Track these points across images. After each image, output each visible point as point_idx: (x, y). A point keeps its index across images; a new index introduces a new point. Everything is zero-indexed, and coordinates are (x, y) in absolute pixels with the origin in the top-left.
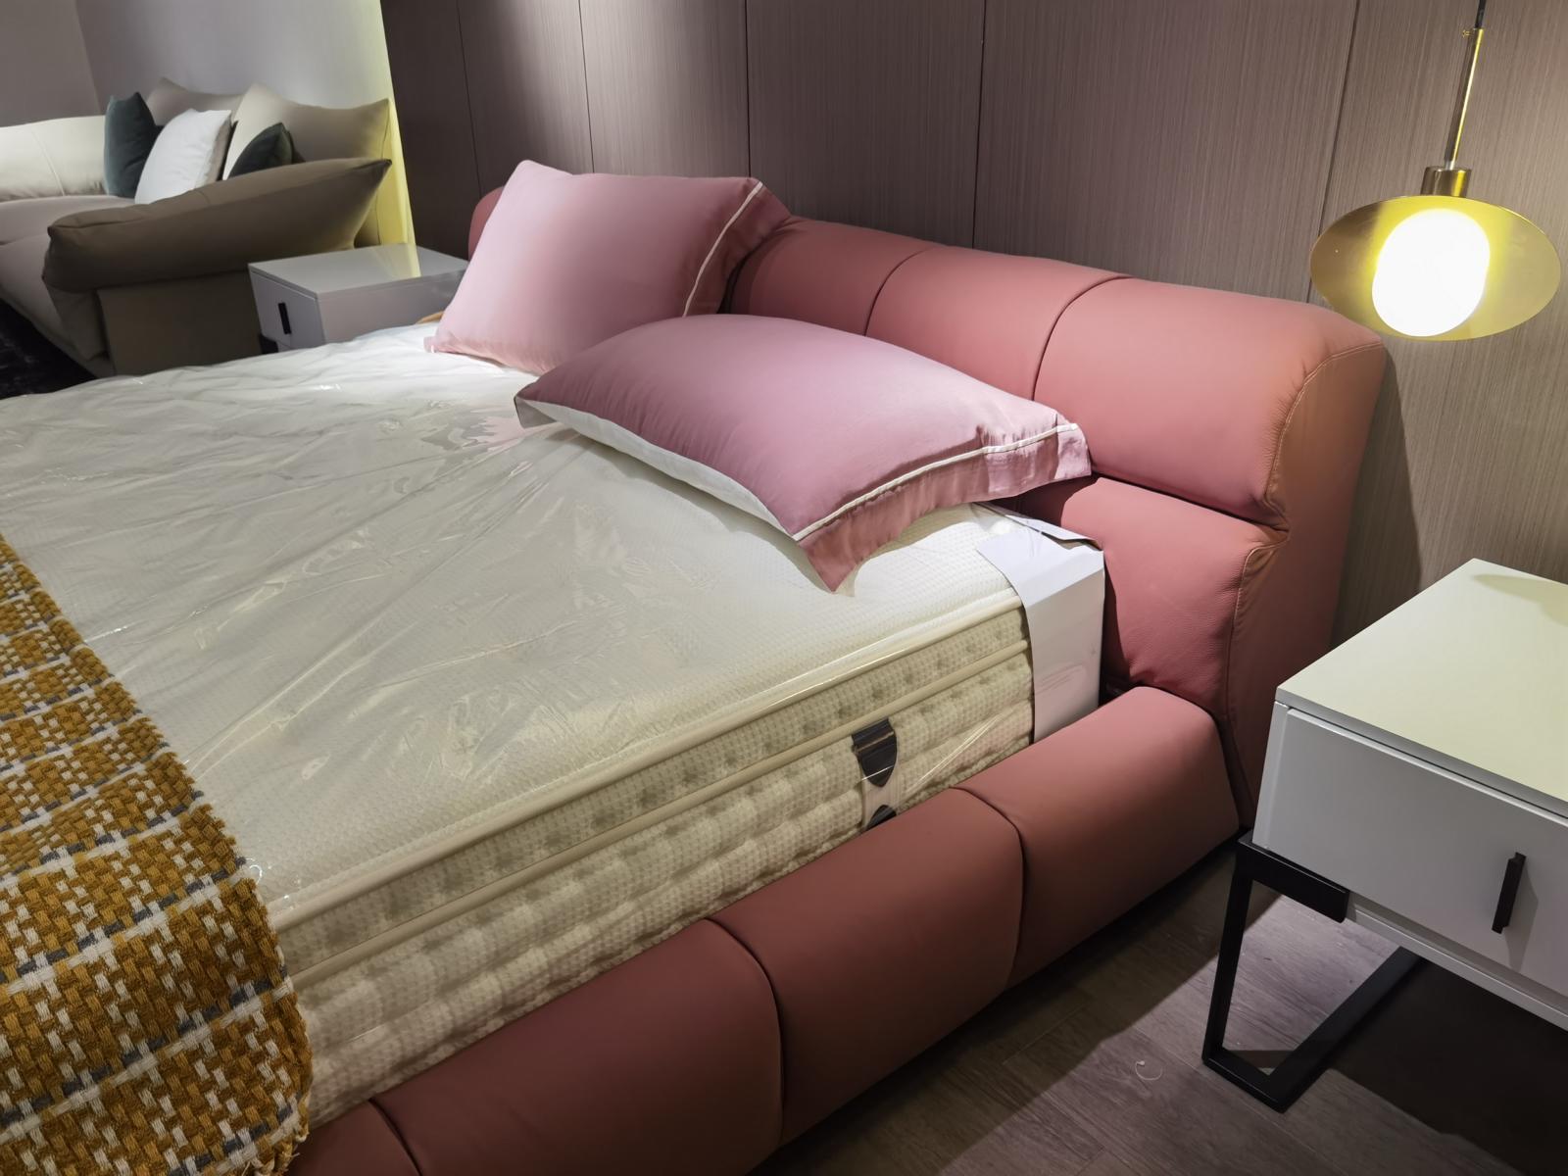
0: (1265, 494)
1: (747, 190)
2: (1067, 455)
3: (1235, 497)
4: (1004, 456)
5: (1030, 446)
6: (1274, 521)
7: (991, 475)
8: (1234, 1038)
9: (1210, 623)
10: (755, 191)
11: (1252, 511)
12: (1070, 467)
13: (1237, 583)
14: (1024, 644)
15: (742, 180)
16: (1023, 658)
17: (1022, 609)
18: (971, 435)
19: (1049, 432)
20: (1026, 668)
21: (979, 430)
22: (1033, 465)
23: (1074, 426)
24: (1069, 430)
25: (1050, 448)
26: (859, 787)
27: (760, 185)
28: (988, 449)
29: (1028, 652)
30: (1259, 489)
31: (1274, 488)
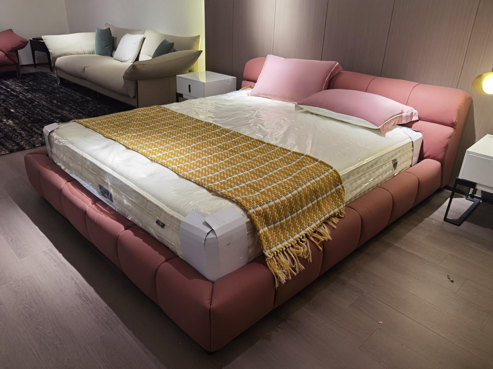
0: (455, 122)
1: (335, 64)
2: (414, 116)
3: (449, 122)
4: (405, 116)
5: (409, 114)
6: (455, 127)
7: (403, 119)
8: (448, 217)
9: (444, 145)
10: (337, 64)
11: (452, 125)
12: (415, 118)
13: (450, 138)
14: (412, 148)
15: (334, 62)
16: (412, 151)
17: (413, 142)
18: (401, 112)
19: (411, 112)
20: (412, 153)
21: (402, 111)
22: (409, 118)
23: (416, 111)
24: (415, 111)
25: (412, 115)
26: (392, 170)
27: (338, 63)
28: (403, 114)
29: (413, 150)
30: (454, 121)
31: (457, 121)
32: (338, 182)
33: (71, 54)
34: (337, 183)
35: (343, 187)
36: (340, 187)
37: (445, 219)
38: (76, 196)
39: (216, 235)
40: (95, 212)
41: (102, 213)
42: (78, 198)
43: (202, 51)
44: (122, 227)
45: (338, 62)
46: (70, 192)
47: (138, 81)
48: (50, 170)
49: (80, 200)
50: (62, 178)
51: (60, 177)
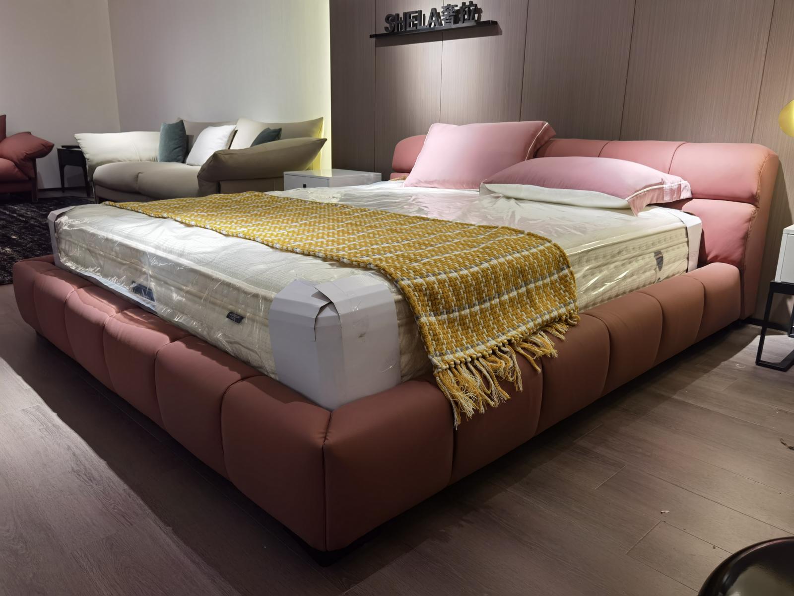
0: (756, 193)
1: (543, 125)
2: (684, 191)
3: (746, 195)
4: (668, 188)
5: (675, 186)
6: (757, 204)
7: (664, 194)
8: (764, 357)
9: (741, 234)
10: (545, 125)
11: (752, 199)
12: (686, 194)
13: (750, 220)
14: (686, 239)
15: (541, 122)
16: (686, 244)
17: (686, 228)
18: (661, 181)
19: (679, 183)
20: (687, 248)
21: (662, 180)
22: (676, 193)
23: (686, 182)
24: (684, 183)
25: (679, 189)
26: (655, 269)
27: (547, 123)
28: (664, 186)
29: (688, 242)
30: (755, 192)
31: (759, 191)
32: (563, 264)
33: (119, 161)
34: (561, 265)
35: (572, 273)
36: (566, 271)
37: (759, 362)
38: (91, 305)
39: (337, 311)
40: (119, 322)
41: (132, 323)
42: (92, 307)
43: (326, 140)
44: (166, 339)
45: (547, 121)
46: (81, 301)
47: (221, 183)
48: (52, 276)
49: (97, 309)
50: (70, 283)
51: (67, 283)
